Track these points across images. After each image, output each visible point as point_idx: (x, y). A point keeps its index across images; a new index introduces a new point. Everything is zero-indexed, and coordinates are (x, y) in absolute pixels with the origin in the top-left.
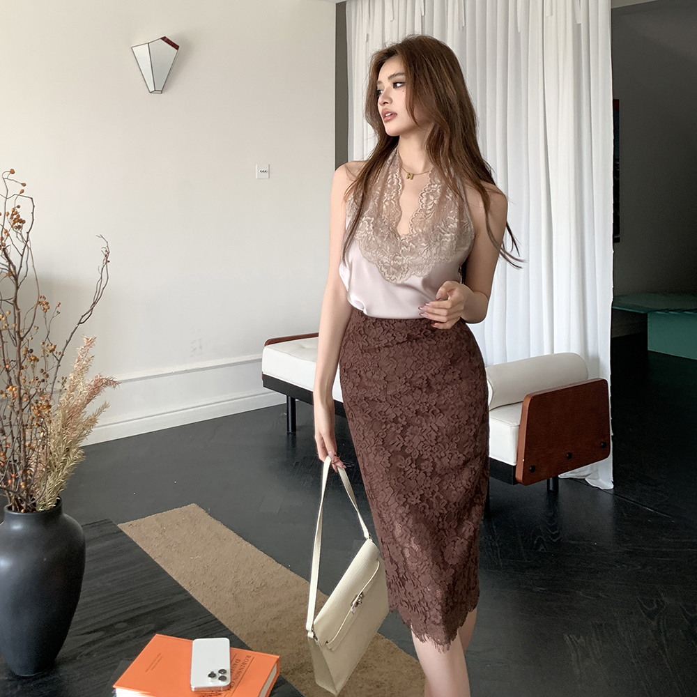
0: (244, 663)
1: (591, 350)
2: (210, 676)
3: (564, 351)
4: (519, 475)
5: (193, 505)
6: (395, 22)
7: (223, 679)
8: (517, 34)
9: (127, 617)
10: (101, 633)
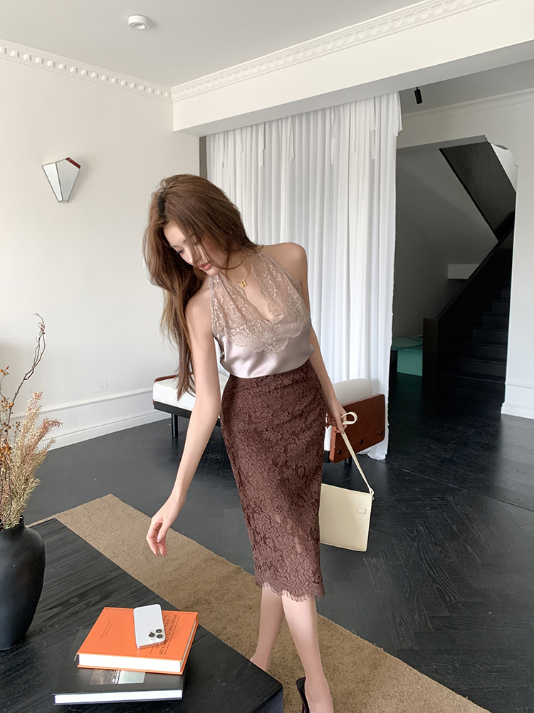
0: (174, 622)
1: (373, 377)
2: (150, 636)
3: (356, 377)
4: (332, 457)
5: (110, 495)
6: (244, 153)
7: (159, 637)
8: (331, 166)
9: (78, 593)
10: (60, 608)
